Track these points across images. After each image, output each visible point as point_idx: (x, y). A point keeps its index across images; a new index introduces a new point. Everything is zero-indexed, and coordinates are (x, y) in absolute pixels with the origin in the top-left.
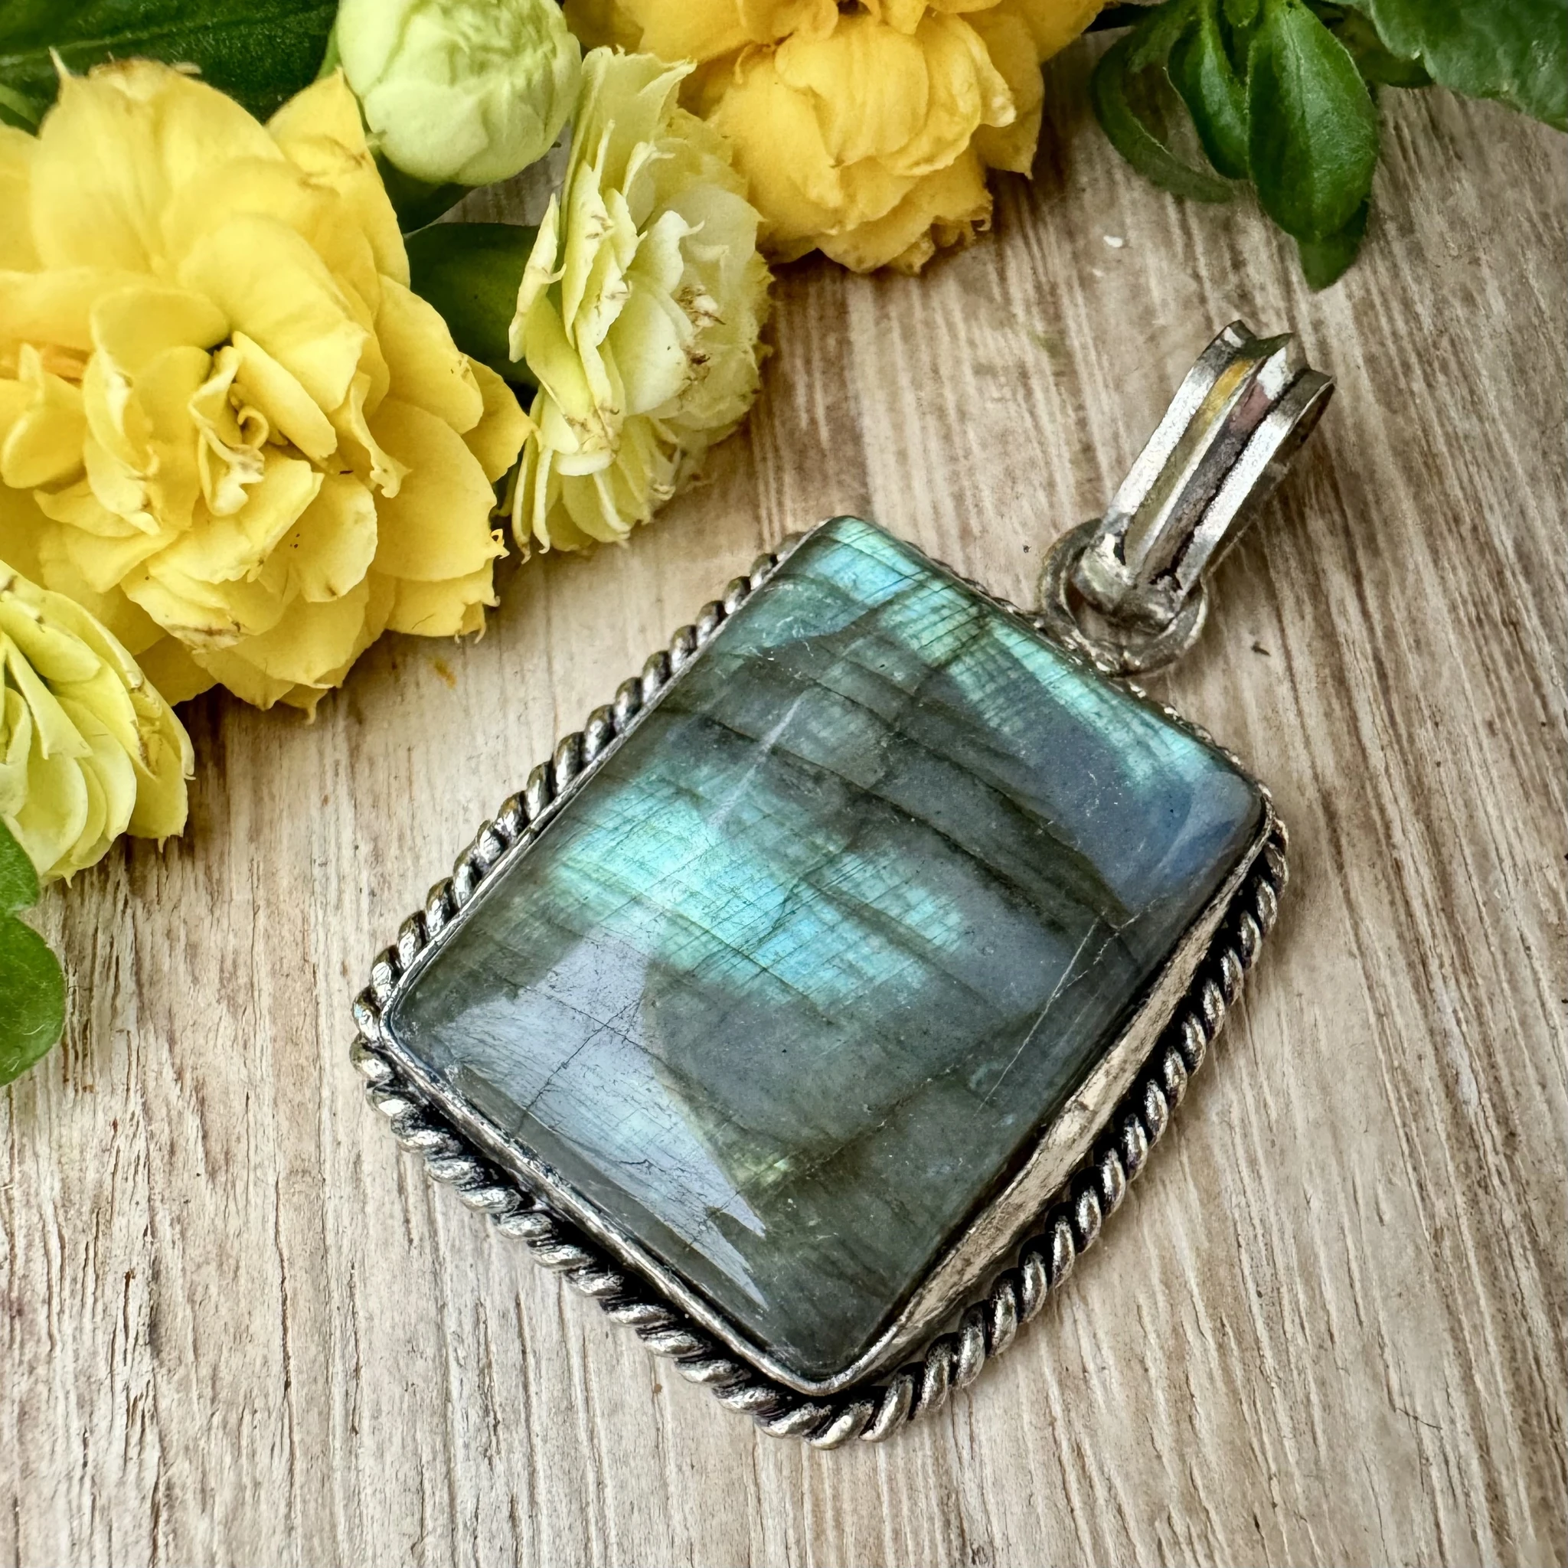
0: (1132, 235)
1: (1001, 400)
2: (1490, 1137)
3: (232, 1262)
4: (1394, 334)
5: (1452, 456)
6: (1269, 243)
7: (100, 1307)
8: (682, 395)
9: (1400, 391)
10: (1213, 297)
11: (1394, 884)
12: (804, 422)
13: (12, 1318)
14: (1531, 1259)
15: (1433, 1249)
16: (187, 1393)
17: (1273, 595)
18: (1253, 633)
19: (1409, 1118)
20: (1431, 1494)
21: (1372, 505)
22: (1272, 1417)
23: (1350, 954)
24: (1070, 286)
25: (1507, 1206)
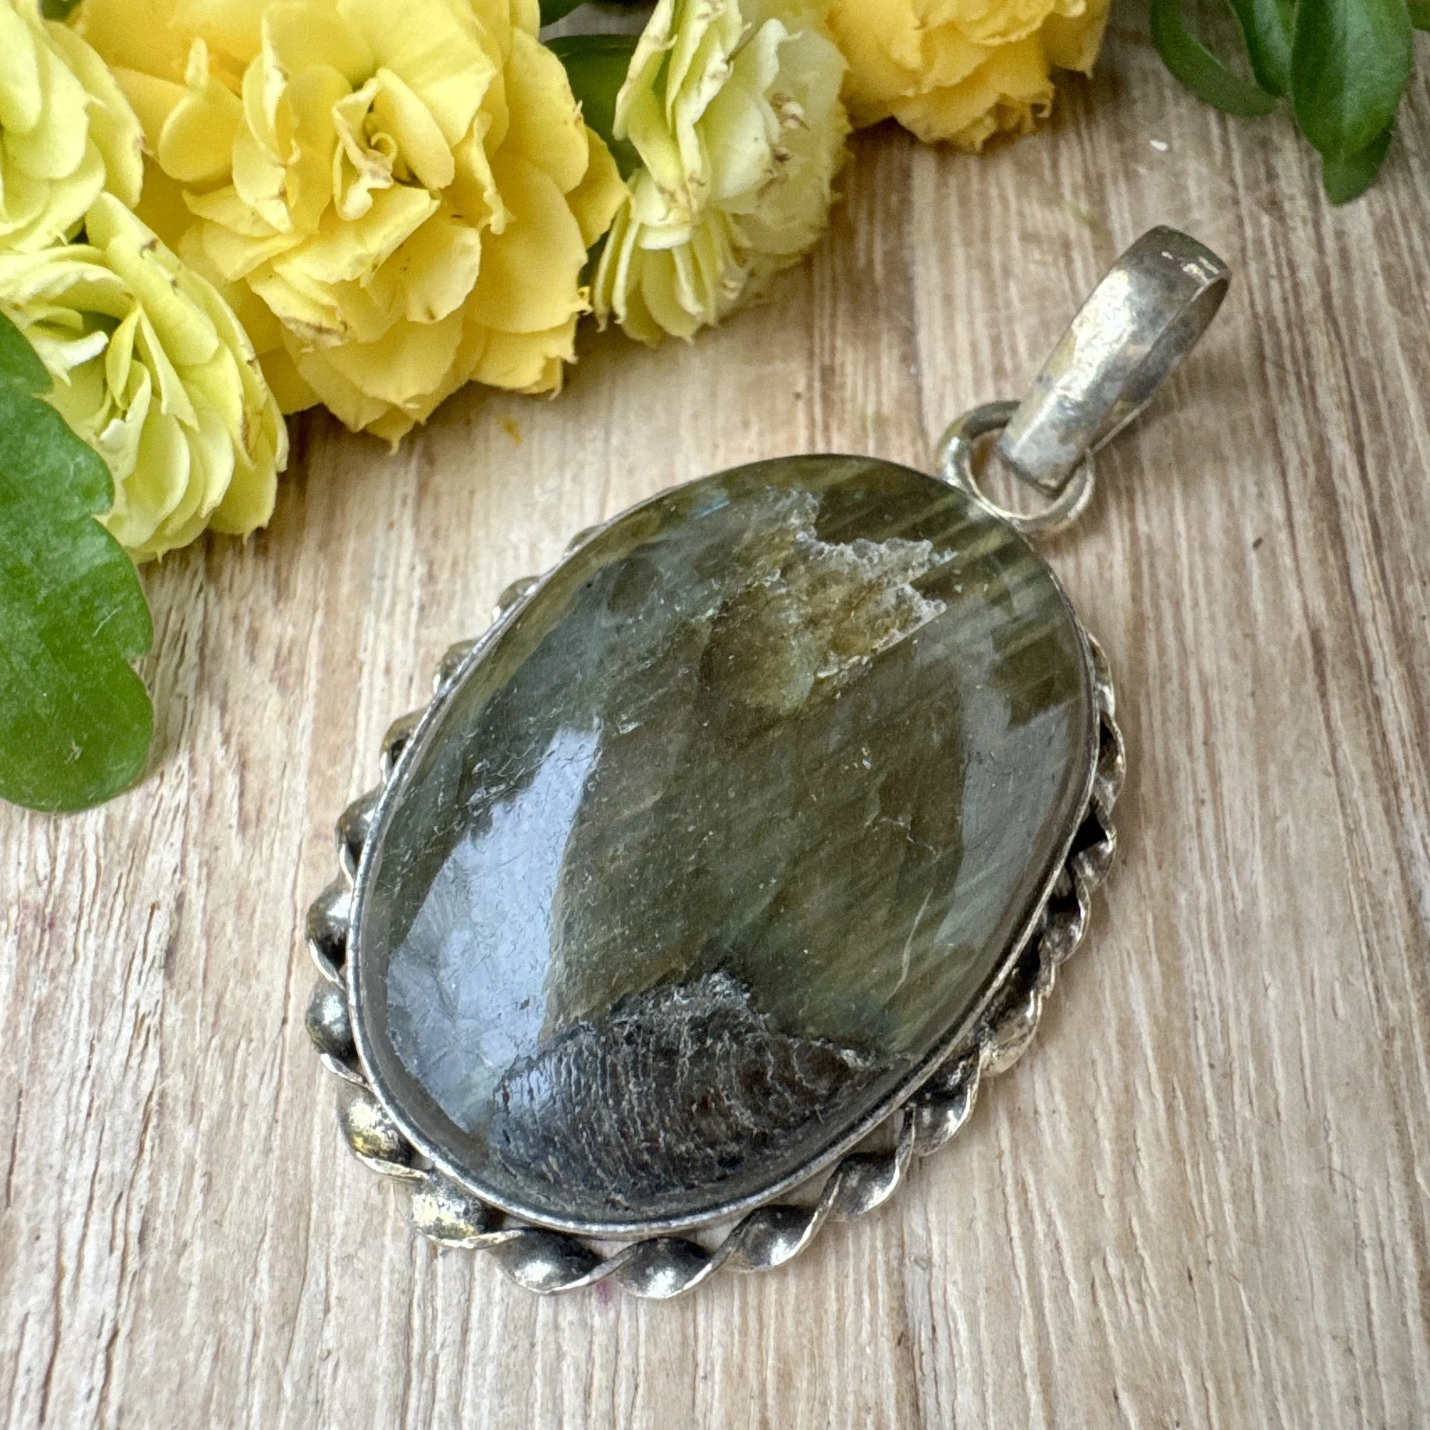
0: (1177, 144)
1: (1043, 263)
3: (250, 906)
4: (1411, 249)
6: (1301, 161)
7: (124, 929)
9: (1412, 297)
10: (1246, 200)
11: (1373, 716)
12: (862, 262)
13: (43, 931)
15: (1385, 1046)
16: (193, 1014)
17: (1279, 453)
18: (1257, 484)
19: (1371, 927)
20: (1364, 1272)
21: (1379, 390)
22: (1213, 1180)
23: (1327, 773)
24: (1115, 180)
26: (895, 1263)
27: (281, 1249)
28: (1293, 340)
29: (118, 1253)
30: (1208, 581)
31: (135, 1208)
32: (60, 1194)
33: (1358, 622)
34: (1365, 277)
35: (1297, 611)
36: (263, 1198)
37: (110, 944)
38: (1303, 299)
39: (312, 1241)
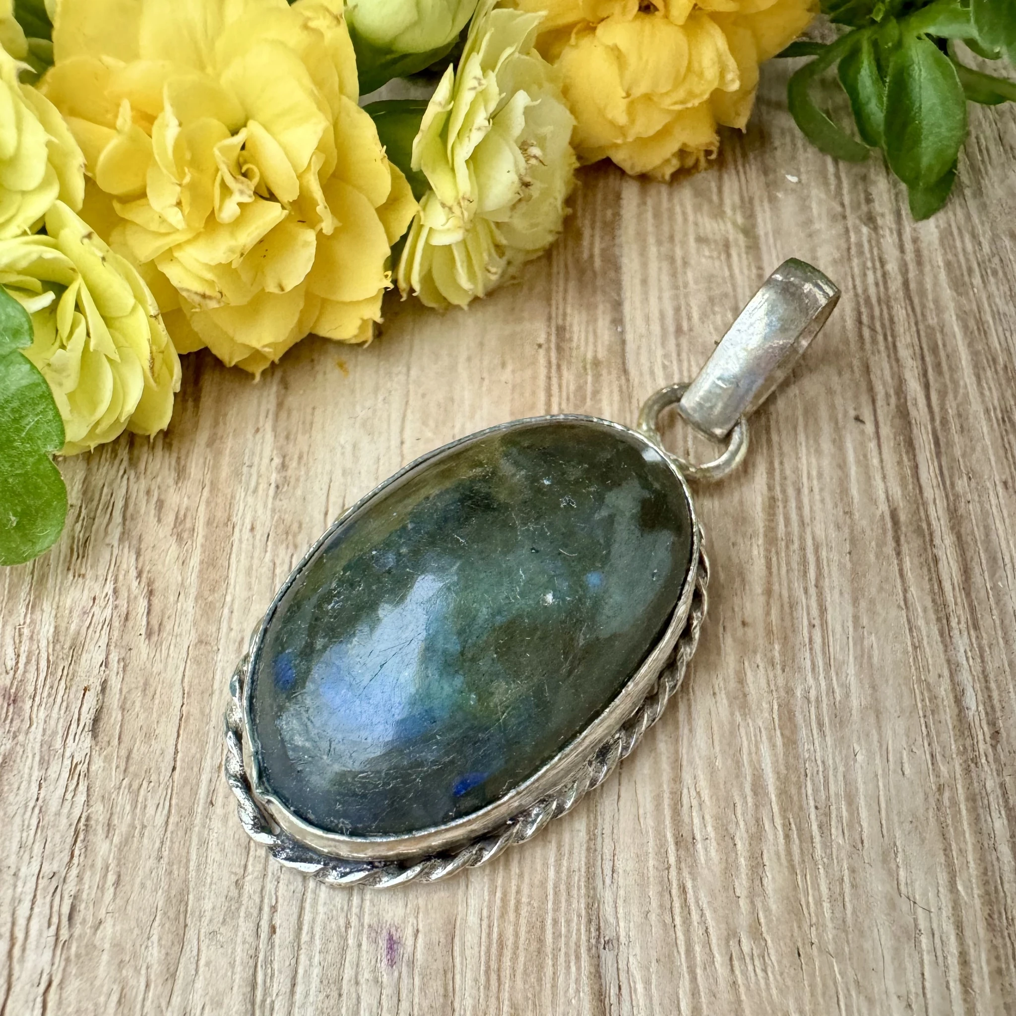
0: (804, 177)
1: (711, 257)
2: (982, 733)
3: (152, 689)
4: (964, 250)
5: (995, 323)
6: (889, 191)
7: (65, 704)
8: (513, 207)
9: (964, 284)
10: (852, 220)
11: (932, 568)
12: (585, 255)
13: (9, 705)
14: (1003, 812)
15: (937, 796)
16: (110, 764)
17: (871, 389)
18: (855, 409)
19: (929, 713)
20: (920, 953)
21: (941, 346)
22: (816, 887)
23: (899, 606)
24: (762, 201)
25: (989, 777)
26: (593, 941)
27: (167, 926)
28: (881, 311)
29: (53, 928)
31: (66, 897)
32: (15, 886)
33: (923, 504)
34: (932, 270)
35: (882, 496)
36: (155, 891)
37: (55, 715)
38: (890, 284)
39: (189, 921)
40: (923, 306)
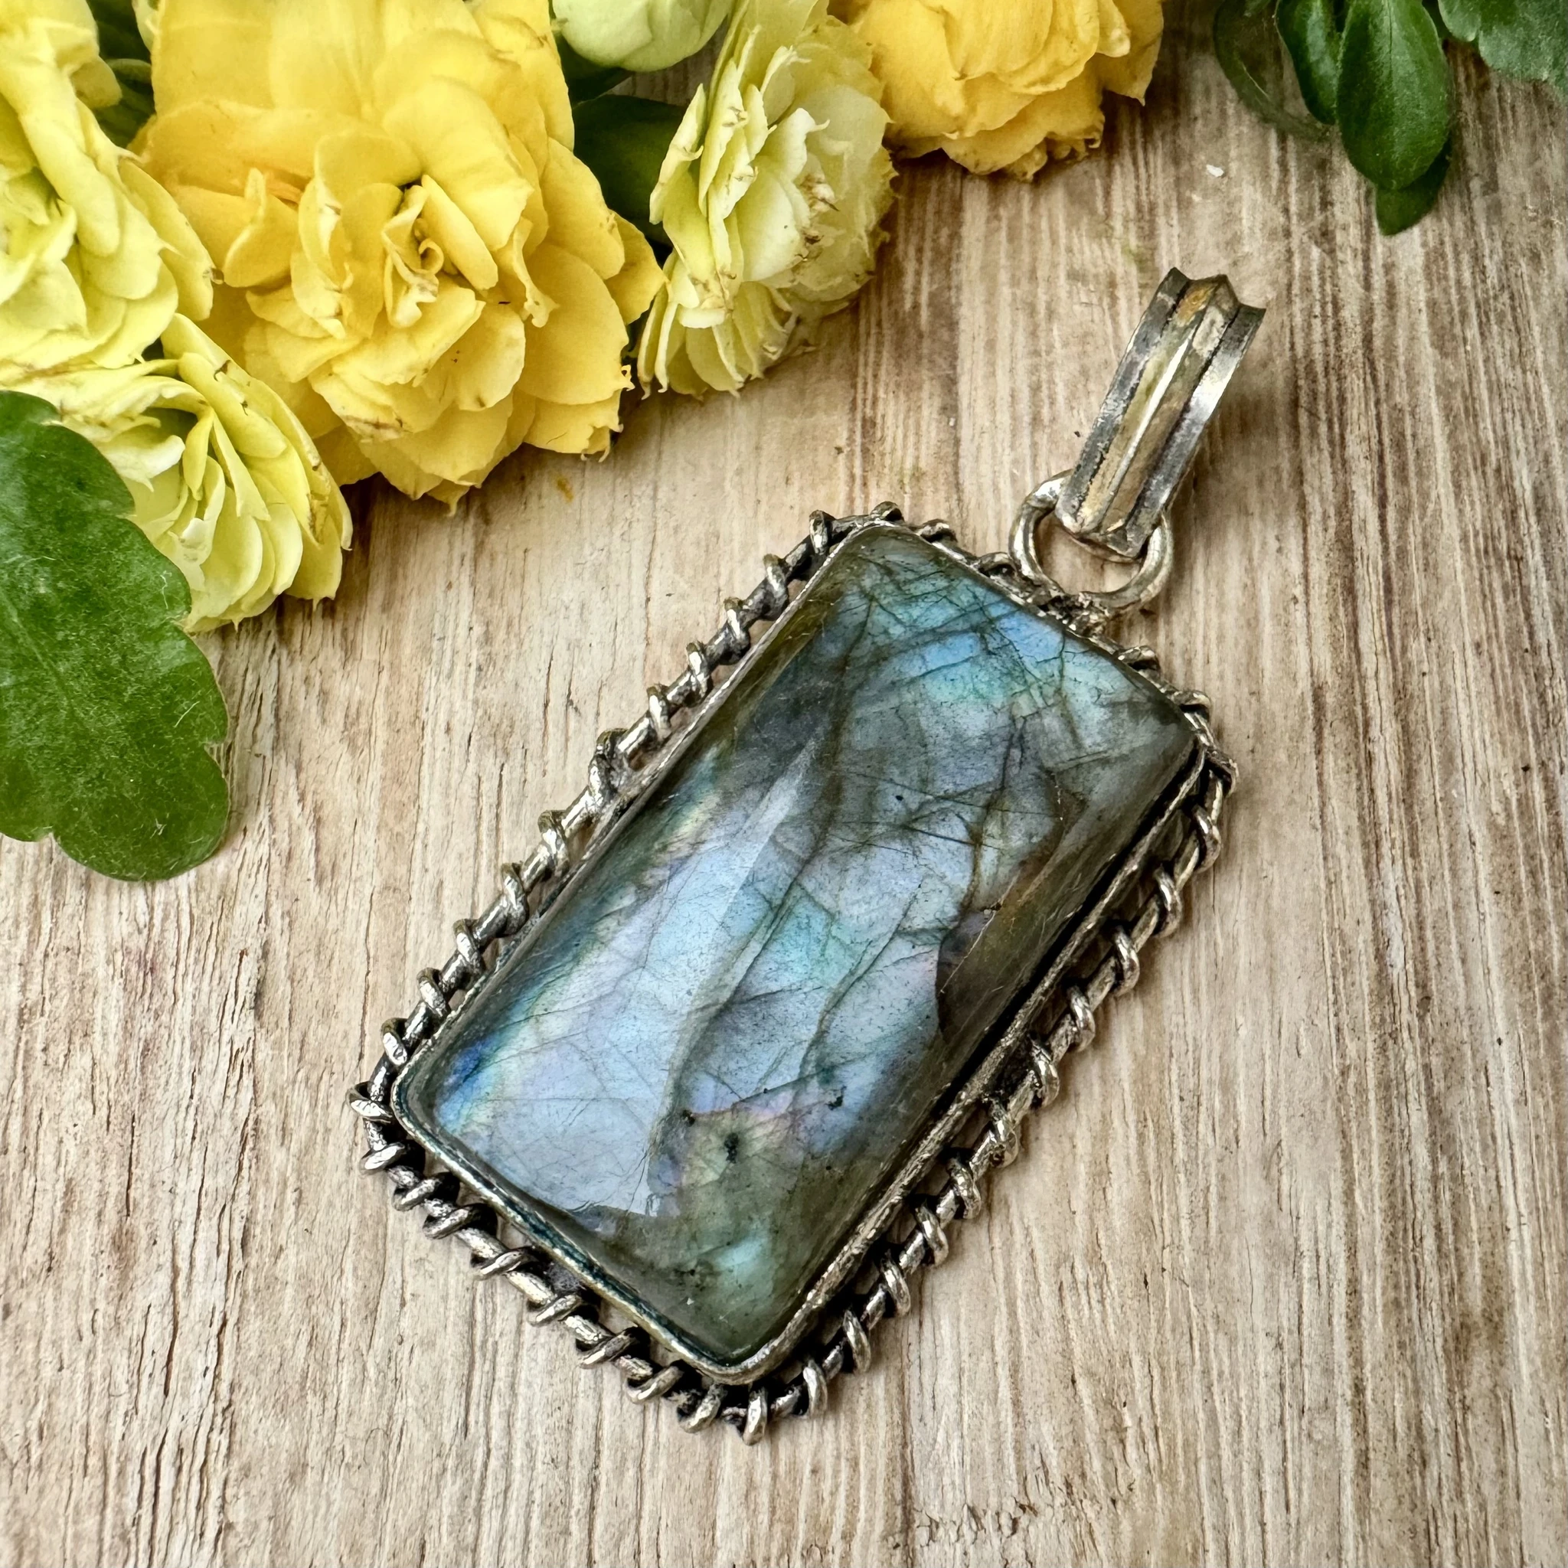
0: (1234, 166)
1: (1088, 304)
2: (1407, 997)
3: (328, 952)
4: (1459, 282)
5: (1491, 400)
6: (1358, 187)
7: (217, 973)
8: (796, 268)
9: (1454, 337)
10: (1298, 231)
11: (1364, 772)
12: (907, 305)
13: (145, 975)
14: (1424, 1103)
15: (1339, 1083)
16: (281, 1050)
17: (1302, 507)
18: (1278, 538)
19: (1339, 973)
20: (1300, 1279)
21: (1409, 438)
22: (1175, 1199)
23: (1314, 827)
24: (1167, 208)
25: (1411, 1057)
27: (363, 1253)
28: (1328, 382)
29: (223, 1257)
30: (1221, 638)
31: (237, 1218)
32: (172, 1206)
33: (1360, 680)
34: (1409, 315)
35: (1303, 668)
36: (347, 1209)
37: (205, 987)
38: (1344, 340)
39: (389, 1245)
40: (1390, 374)
